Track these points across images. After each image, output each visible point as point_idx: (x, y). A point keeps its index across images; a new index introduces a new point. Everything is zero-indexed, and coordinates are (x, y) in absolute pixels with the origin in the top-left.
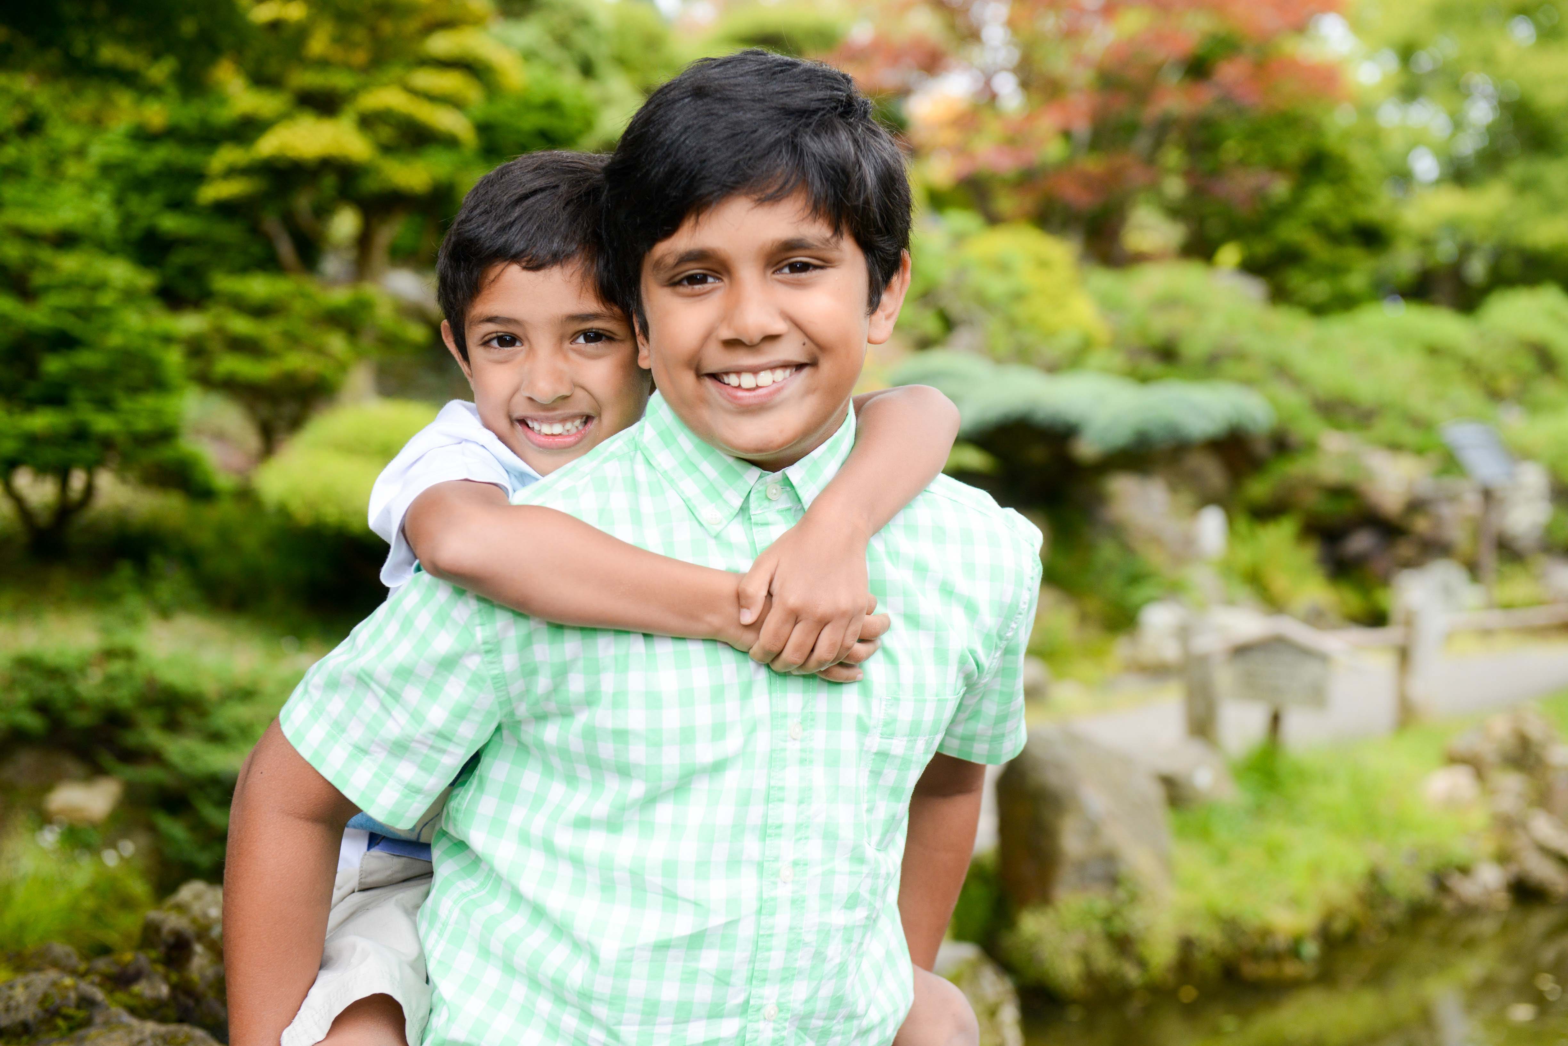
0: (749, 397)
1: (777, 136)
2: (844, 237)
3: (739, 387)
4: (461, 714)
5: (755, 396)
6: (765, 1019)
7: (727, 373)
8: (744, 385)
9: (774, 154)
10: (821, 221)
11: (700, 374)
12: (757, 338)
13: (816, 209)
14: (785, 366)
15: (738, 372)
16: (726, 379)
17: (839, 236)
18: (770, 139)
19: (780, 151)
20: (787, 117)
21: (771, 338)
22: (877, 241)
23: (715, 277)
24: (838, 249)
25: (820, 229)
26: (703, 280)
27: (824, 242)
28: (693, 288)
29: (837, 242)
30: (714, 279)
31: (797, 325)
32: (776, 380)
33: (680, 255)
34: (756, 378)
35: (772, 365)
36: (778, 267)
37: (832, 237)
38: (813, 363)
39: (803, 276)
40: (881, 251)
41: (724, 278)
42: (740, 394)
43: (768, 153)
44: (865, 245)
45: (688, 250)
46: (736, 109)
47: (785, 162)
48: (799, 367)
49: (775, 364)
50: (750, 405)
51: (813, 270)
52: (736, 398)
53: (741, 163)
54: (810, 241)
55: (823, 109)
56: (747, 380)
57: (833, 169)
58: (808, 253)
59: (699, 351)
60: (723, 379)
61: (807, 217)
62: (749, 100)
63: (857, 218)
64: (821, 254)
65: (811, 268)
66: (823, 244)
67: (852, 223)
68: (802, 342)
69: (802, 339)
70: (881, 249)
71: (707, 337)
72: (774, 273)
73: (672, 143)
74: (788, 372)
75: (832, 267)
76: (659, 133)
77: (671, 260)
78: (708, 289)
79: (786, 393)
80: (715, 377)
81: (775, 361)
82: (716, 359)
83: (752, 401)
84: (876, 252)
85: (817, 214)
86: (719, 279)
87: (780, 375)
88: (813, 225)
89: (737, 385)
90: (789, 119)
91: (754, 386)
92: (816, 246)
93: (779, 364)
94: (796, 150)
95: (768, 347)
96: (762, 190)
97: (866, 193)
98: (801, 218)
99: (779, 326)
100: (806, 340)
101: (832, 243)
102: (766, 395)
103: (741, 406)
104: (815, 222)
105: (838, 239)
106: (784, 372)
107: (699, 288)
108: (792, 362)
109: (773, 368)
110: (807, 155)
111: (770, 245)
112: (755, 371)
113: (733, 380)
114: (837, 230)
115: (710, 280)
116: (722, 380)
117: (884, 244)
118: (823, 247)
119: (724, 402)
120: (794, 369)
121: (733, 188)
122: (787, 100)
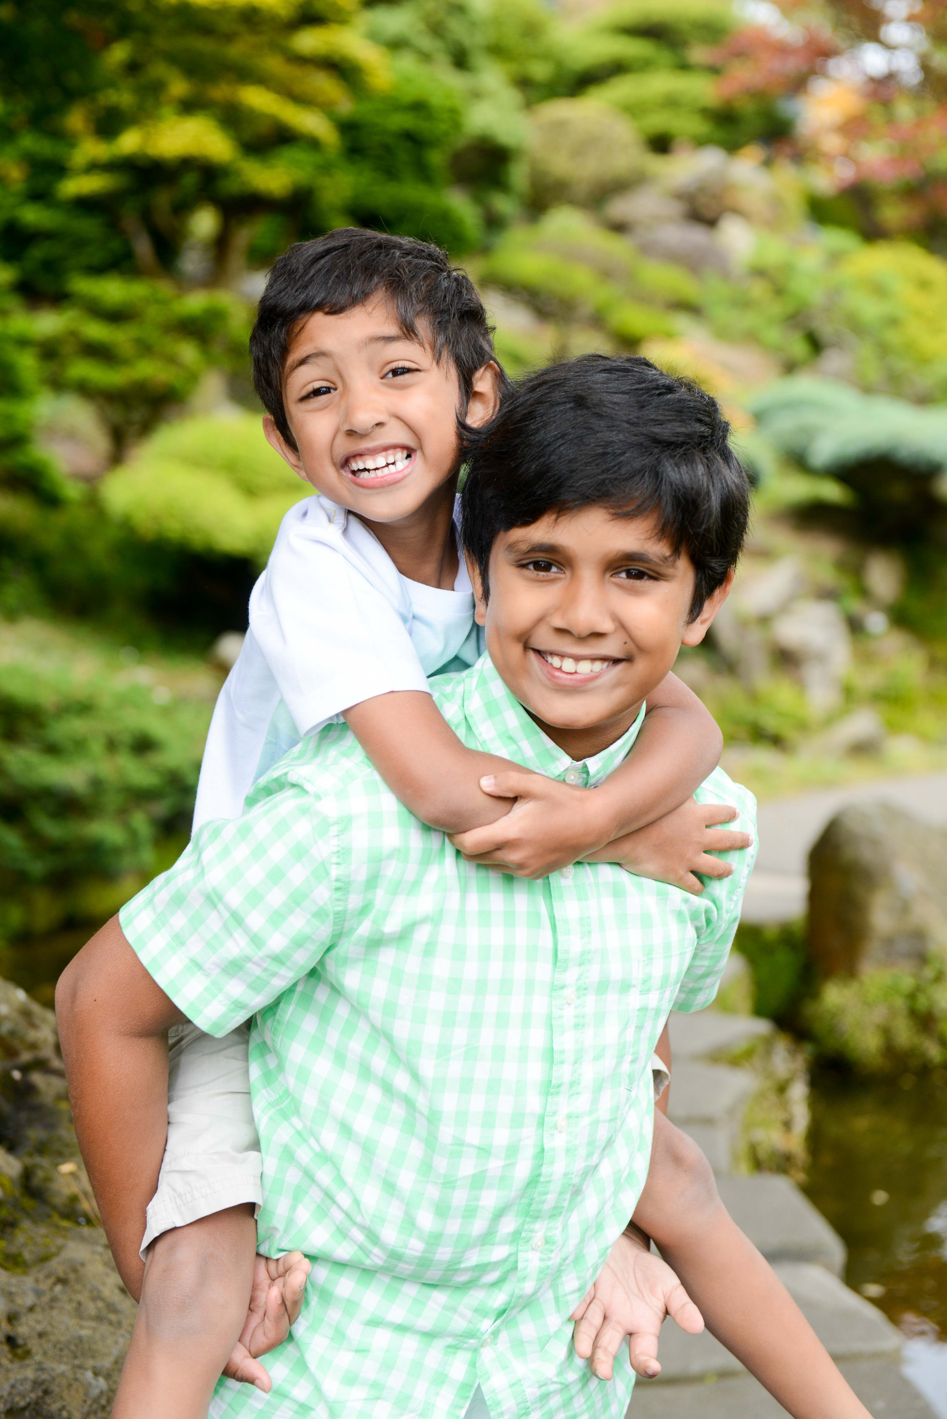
0: (567, 679)
1: (643, 463)
2: (681, 558)
3: (560, 669)
4: (298, 943)
5: (571, 680)
6: (533, 1249)
7: (552, 654)
8: (564, 669)
9: (637, 479)
10: (665, 541)
11: (527, 647)
12: (585, 632)
13: (662, 532)
14: (604, 659)
15: (562, 656)
16: (550, 659)
17: (677, 556)
18: (637, 464)
19: (643, 476)
20: (655, 445)
21: (598, 635)
22: (709, 562)
23: (558, 568)
24: (673, 567)
25: (662, 548)
26: (547, 568)
27: (663, 559)
28: (538, 574)
29: (674, 561)
30: (558, 570)
31: (622, 626)
32: (593, 670)
33: (533, 544)
34: (576, 665)
35: (593, 657)
36: (617, 571)
37: (670, 556)
38: (628, 659)
39: (638, 583)
40: (711, 570)
41: (566, 572)
42: (558, 674)
43: (633, 477)
44: (698, 564)
45: (541, 542)
46: (610, 428)
47: (646, 486)
48: (616, 661)
49: (596, 657)
50: (565, 686)
51: (647, 579)
52: (554, 676)
53: (607, 482)
54: (651, 557)
55: (688, 443)
56: (568, 665)
57: (686, 499)
58: (646, 565)
59: (531, 629)
60: (547, 658)
61: (653, 537)
62: (624, 421)
63: (696, 543)
64: (657, 569)
65: (646, 577)
66: (661, 560)
67: (690, 546)
68: (624, 641)
69: (625, 638)
70: (712, 569)
71: (541, 620)
72: (611, 576)
73: (548, 445)
74: (606, 664)
75: (664, 580)
76: (537, 430)
77: (524, 547)
78: (550, 578)
79: (599, 682)
80: (538, 652)
81: (596, 655)
82: (544, 639)
83: (568, 683)
84: (706, 570)
85: (662, 536)
86: (562, 570)
87: (598, 666)
88: (657, 542)
89: (558, 667)
90: (657, 448)
91: (573, 671)
92: (655, 562)
93: (599, 657)
94: (657, 475)
95: (594, 642)
96: (620, 507)
97: (709, 523)
98: (648, 537)
99: (606, 625)
100: (628, 640)
101: (669, 561)
102: (581, 681)
103: (557, 684)
104: (659, 541)
105: (675, 559)
106: (603, 664)
107: (544, 575)
108: (611, 657)
109: (594, 659)
110: (665, 484)
111: (615, 553)
112: (577, 659)
113: (556, 661)
114: (676, 551)
115: (554, 569)
116: (545, 658)
117: (715, 563)
118: (661, 563)
119: (543, 677)
120: (611, 663)
121: (594, 501)
122: (657, 430)
